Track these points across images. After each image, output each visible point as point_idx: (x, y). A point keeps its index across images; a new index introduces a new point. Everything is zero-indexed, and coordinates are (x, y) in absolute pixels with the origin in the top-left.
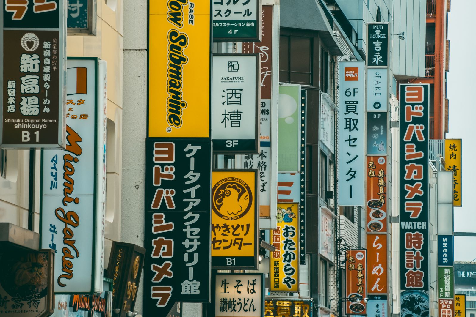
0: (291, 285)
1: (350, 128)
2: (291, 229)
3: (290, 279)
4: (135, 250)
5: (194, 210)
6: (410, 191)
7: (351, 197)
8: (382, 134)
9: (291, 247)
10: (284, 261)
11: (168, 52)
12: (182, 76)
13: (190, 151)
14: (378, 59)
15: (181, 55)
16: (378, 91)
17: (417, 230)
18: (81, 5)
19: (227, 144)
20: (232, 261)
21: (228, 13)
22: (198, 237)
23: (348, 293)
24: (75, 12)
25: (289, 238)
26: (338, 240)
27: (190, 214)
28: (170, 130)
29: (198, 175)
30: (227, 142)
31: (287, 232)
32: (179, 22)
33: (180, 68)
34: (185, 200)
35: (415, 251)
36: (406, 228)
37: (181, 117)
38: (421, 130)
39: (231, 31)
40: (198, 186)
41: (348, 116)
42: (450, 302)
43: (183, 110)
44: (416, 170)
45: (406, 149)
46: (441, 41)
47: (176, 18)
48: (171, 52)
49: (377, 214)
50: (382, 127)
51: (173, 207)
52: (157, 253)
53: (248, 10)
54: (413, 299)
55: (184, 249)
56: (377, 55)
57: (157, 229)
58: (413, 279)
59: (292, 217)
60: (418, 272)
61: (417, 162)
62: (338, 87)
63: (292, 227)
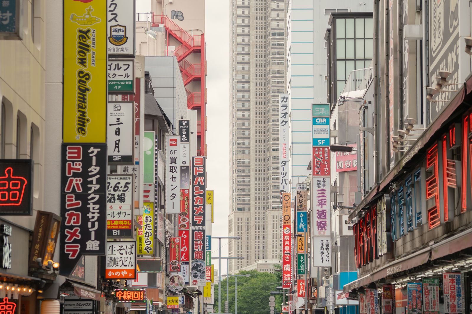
0: (149, 251)
1: (172, 171)
2: (149, 218)
3: (149, 248)
4: (54, 217)
5: (95, 192)
6: (197, 211)
7: (173, 209)
8: (186, 177)
9: (149, 229)
10: (145, 237)
11: (77, 84)
12: (87, 101)
13: (93, 152)
14: (185, 138)
15: (86, 87)
16: (184, 155)
17: (200, 230)
18: (11, 14)
19: (114, 158)
20: (118, 232)
21: (114, 75)
22: (98, 211)
23: (171, 260)
24: (6, 19)
25: (148, 223)
26: (166, 232)
27: (92, 195)
28: (78, 137)
29: (98, 168)
30: (114, 157)
31: (147, 220)
32: (85, 64)
33: (85, 95)
34: (89, 186)
35: (199, 241)
36: (195, 229)
37: (86, 129)
38: (202, 180)
39: (116, 86)
40: (98, 176)
41: (171, 165)
42: (209, 268)
43: (87, 124)
44: (200, 200)
45: (195, 189)
46: (204, 144)
47: (82, 62)
48: (79, 85)
49: (184, 220)
50: (187, 174)
51: (80, 190)
52: (69, 222)
53: (127, 74)
54: (197, 265)
55: (88, 219)
56: (184, 136)
57: (69, 205)
58: (198, 255)
59: (150, 210)
60: (200, 252)
61: (200, 195)
62: (166, 149)
63: (150, 217)
